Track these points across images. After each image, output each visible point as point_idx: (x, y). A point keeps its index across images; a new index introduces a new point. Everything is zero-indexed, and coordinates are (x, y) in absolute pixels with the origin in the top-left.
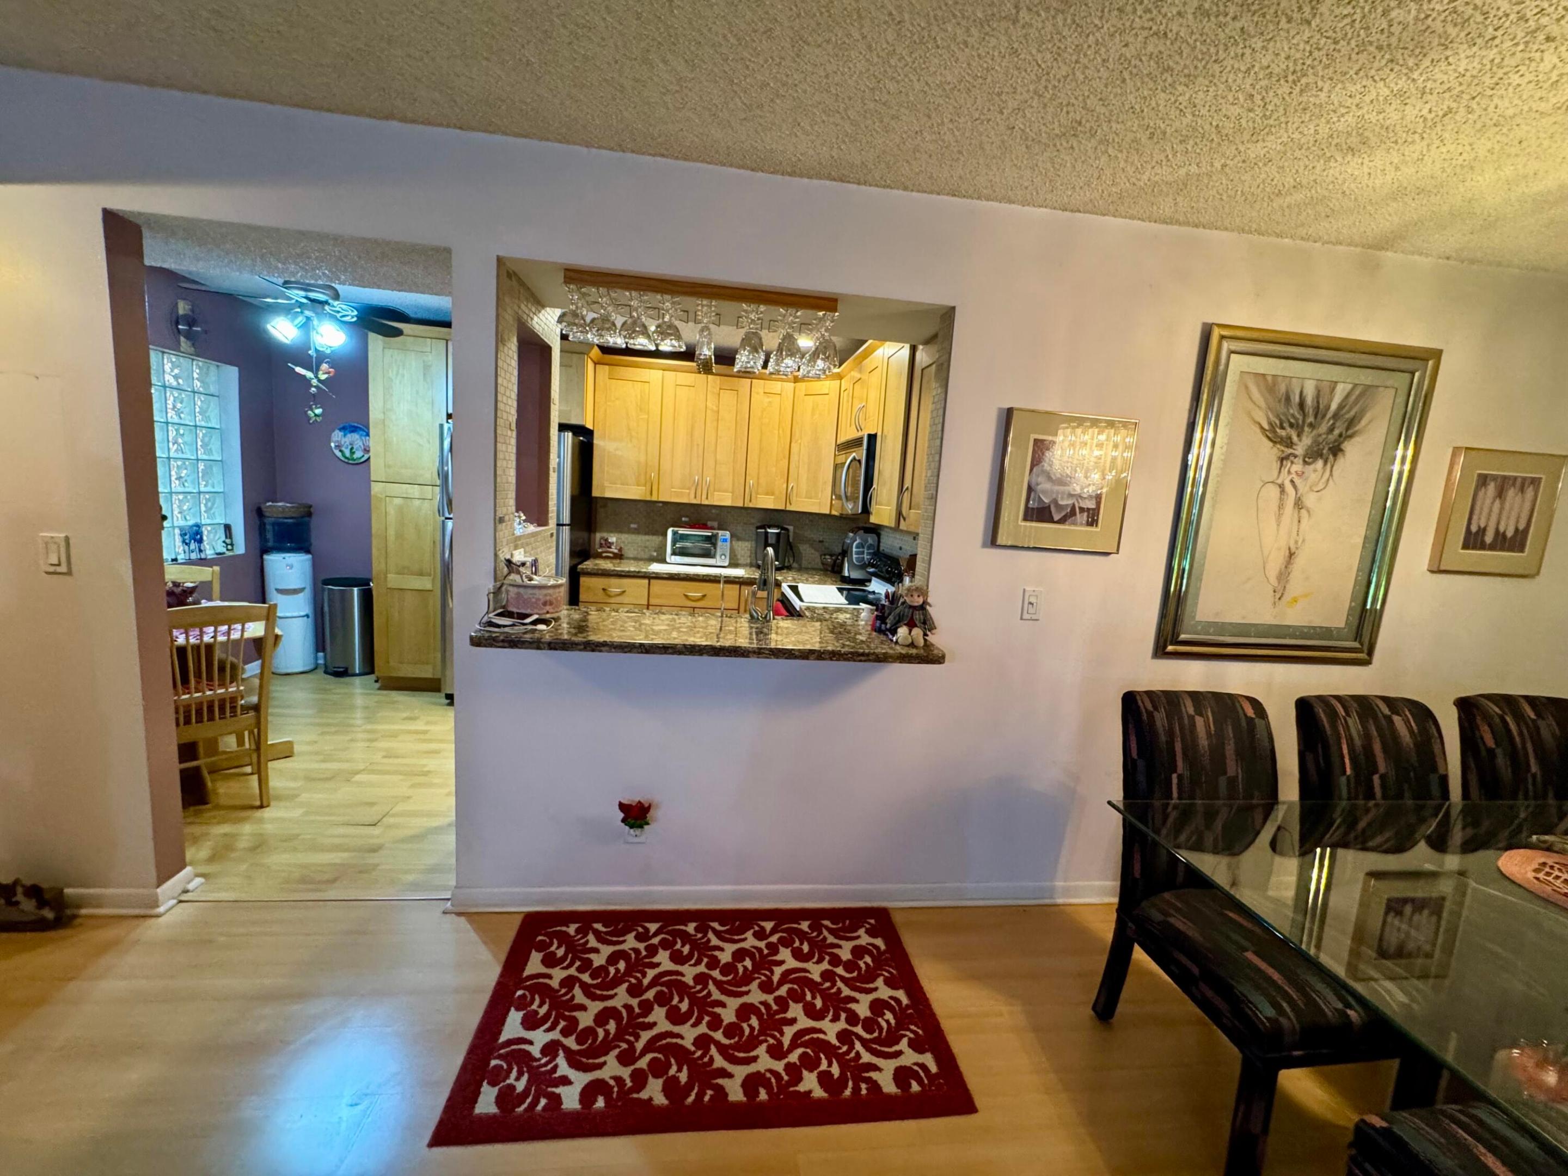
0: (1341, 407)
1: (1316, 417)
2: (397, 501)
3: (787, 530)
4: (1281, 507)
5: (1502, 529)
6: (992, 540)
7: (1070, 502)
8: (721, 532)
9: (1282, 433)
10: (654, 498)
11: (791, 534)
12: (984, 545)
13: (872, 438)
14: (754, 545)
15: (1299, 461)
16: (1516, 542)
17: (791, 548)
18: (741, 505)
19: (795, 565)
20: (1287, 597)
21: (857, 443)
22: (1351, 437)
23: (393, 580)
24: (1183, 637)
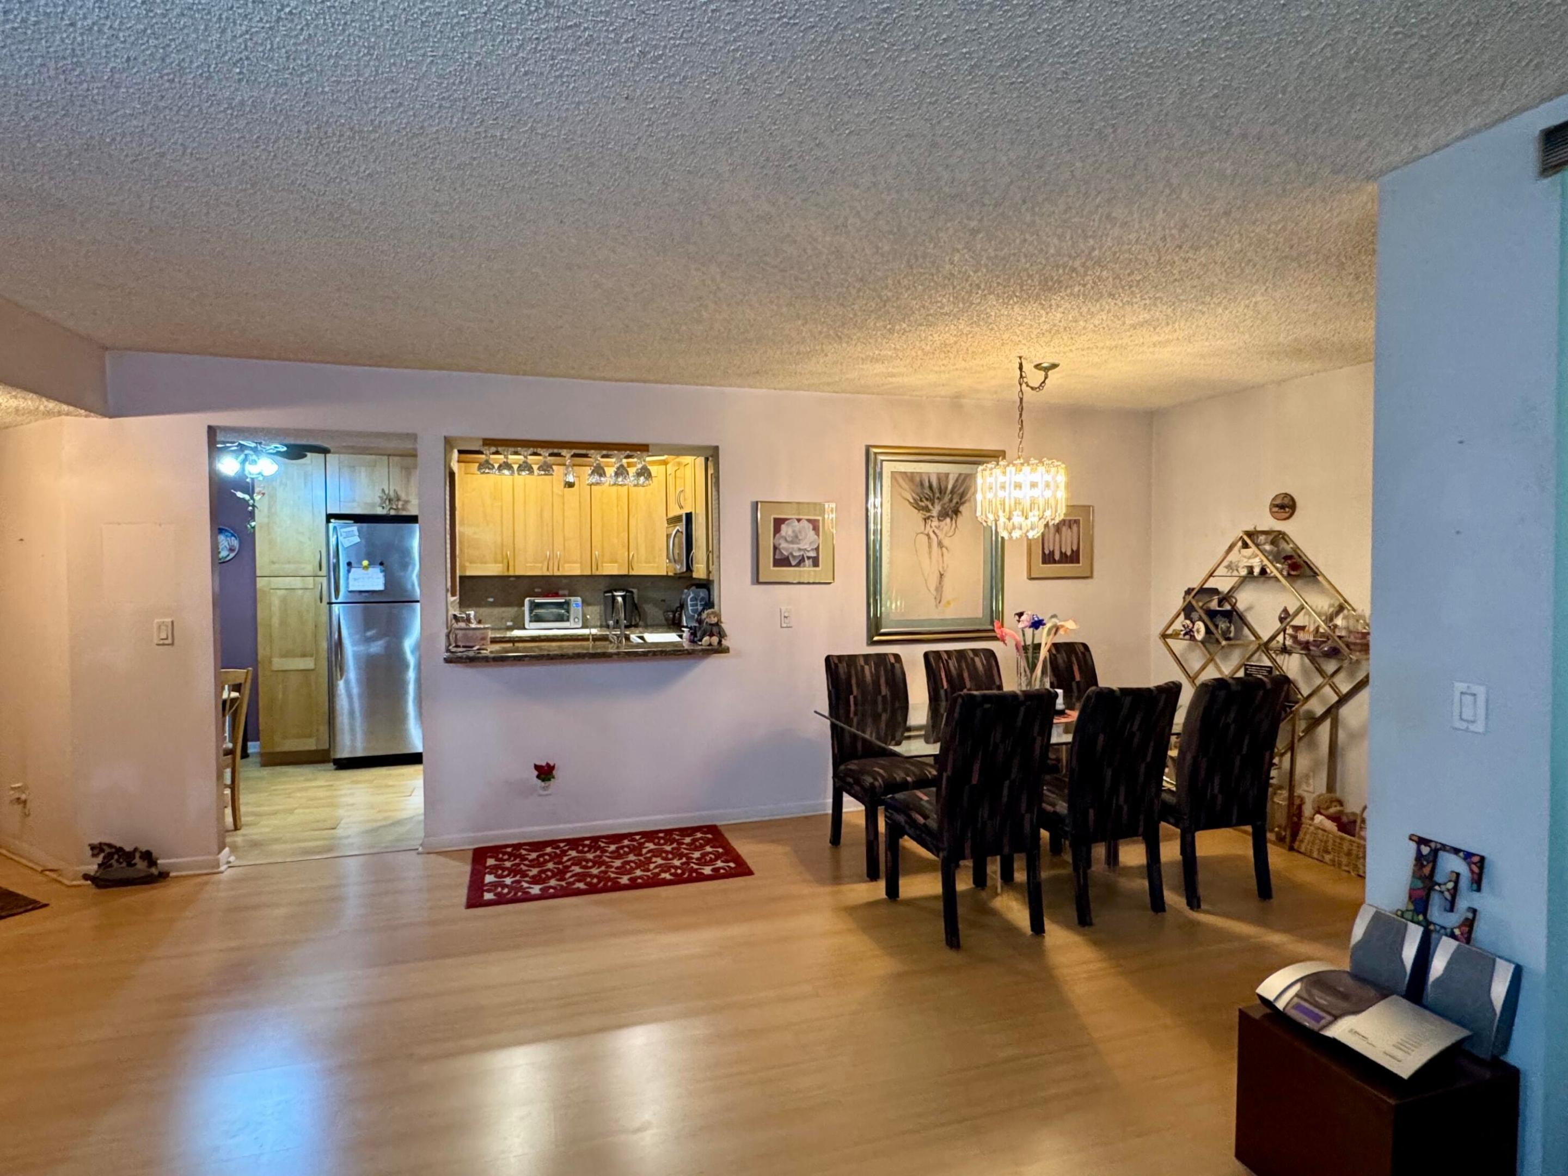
0: (954, 487)
1: (940, 493)
2: (283, 592)
3: (632, 592)
4: (930, 546)
5: (1063, 551)
6: (757, 581)
7: (802, 553)
8: (572, 599)
9: (922, 504)
10: (511, 573)
11: (636, 596)
12: (753, 583)
13: (689, 516)
14: (602, 607)
15: (935, 519)
16: (1073, 558)
17: (637, 608)
18: (589, 573)
19: (641, 623)
20: (943, 602)
21: (677, 519)
22: (963, 503)
23: (279, 663)
24: (883, 631)
